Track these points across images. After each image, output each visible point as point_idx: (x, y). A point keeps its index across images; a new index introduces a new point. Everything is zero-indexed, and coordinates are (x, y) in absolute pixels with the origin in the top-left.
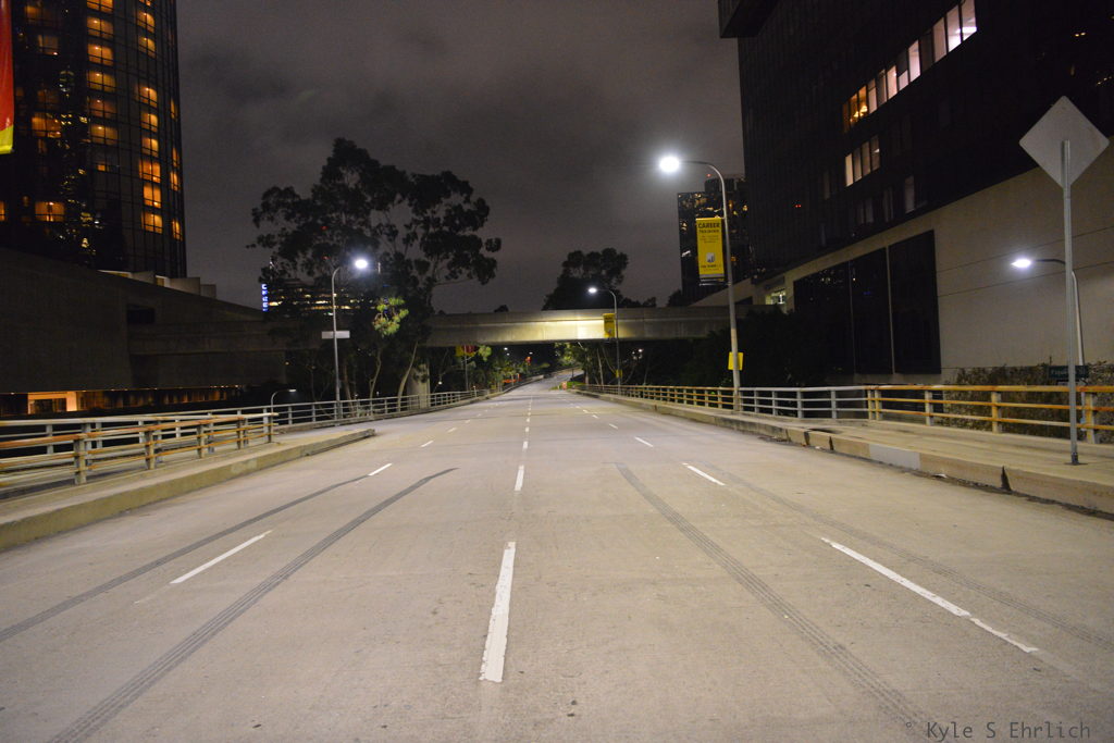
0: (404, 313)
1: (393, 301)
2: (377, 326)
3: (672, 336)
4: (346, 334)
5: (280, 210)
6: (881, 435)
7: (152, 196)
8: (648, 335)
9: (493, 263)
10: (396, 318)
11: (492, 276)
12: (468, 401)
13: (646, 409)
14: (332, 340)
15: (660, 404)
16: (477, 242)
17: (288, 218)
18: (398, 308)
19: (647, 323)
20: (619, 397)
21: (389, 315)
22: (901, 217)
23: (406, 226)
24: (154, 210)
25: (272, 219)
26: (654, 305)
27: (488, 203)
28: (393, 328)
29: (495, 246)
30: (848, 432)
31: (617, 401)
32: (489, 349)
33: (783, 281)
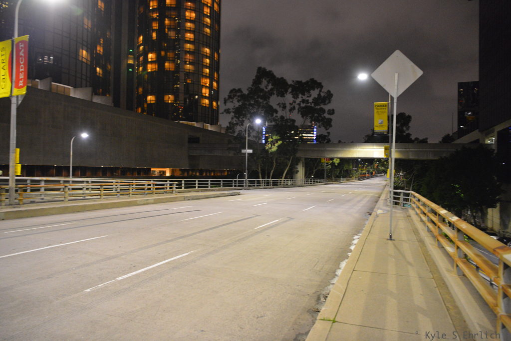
0: (280, 142)
1: (275, 137)
2: (267, 148)
3: (425, 158)
4: (251, 151)
5: (235, 98)
7: (206, 92)
8: (411, 157)
9: (330, 120)
10: (276, 145)
11: (331, 126)
12: (324, 183)
14: (245, 153)
16: (323, 111)
17: (238, 101)
18: (277, 141)
19: (411, 151)
21: (273, 143)
23: (290, 104)
24: (206, 97)
25: (232, 102)
26: (427, 142)
27: (332, 92)
28: (274, 149)
29: (332, 112)
32: (338, 160)
33: (493, 131)
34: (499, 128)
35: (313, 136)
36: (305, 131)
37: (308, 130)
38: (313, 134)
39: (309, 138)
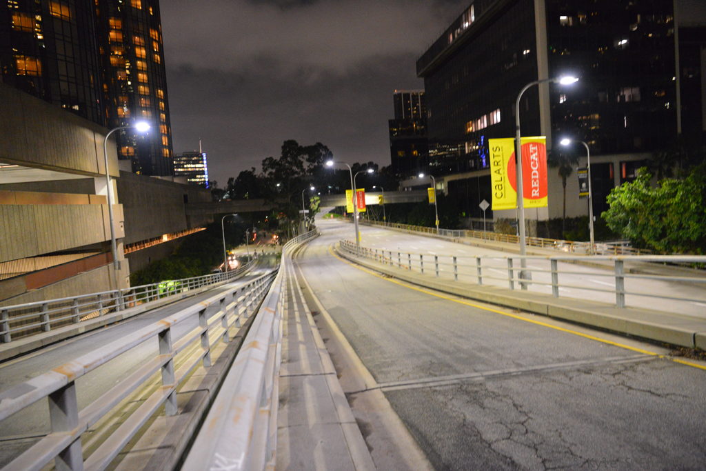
2: (312, 207)
3: (402, 202)
6: (467, 240)
10: (317, 204)
18: (317, 200)
20: (385, 227)
24: (165, 146)
28: (316, 207)
30: (462, 239)
33: (443, 180)
34: (448, 179)
35: (203, 167)
36: (192, 160)
37: (195, 158)
38: (203, 163)
39: (197, 169)
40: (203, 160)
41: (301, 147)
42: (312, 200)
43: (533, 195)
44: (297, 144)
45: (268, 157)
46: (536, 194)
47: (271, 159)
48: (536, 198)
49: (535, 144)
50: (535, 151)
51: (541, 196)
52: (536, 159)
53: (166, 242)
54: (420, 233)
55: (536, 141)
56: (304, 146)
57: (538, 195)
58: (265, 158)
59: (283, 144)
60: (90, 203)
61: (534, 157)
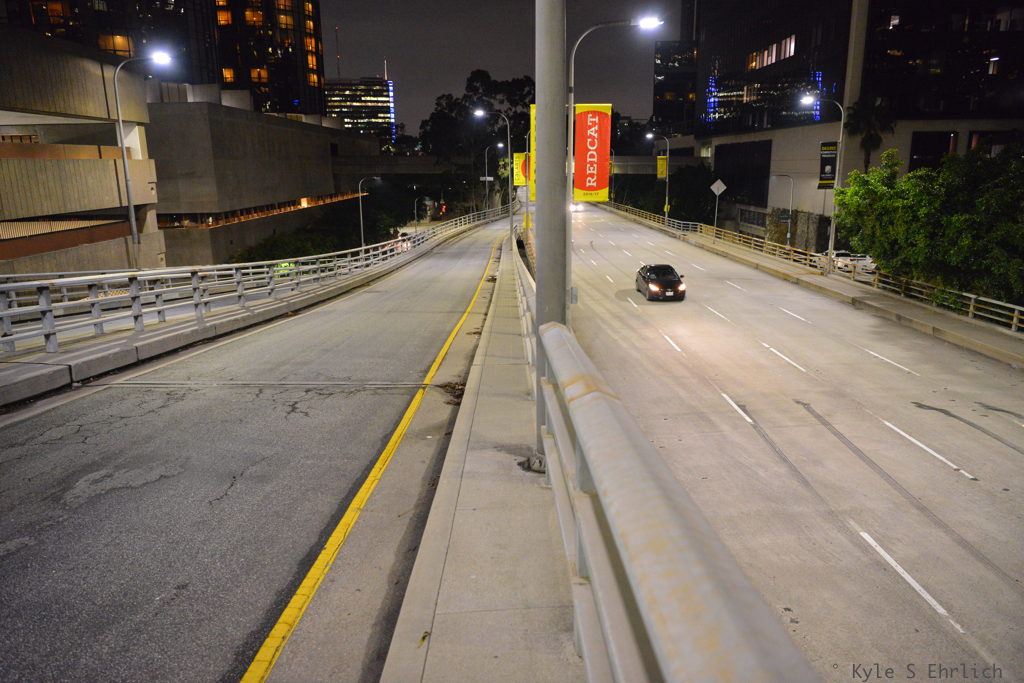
4: (492, 179)
7: (312, 61)
8: (629, 172)
13: (630, 220)
14: (486, 181)
15: (637, 217)
19: (629, 165)
20: (612, 209)
22: (761, 129)
24: (312, 71)
28: (506, 174)
30: (689, 236)
31: (611, 212)
33: (710, 143)
34: (717, 141)
35: (388, 102)
36: (373, 90)
37: (378, 87)
38: (388, 96)
39: (380, 104)
40: (388, 91)
41: (495, 81)
42: (501, 163)
43: (588, 184)
44: (489, 77)
45: (447, 94)
46: (591, 184)
47: (449, 97)
48: (591, 188)
49: (595, 113)
50: (594, 124)
51: (599, 187)
52: (596, 135)
53: (304, 209)
54: (647, 222)
55: (596, 109)
56: (499, 80)
57: (595, 184)
58: (439, 95)
59: (469, 76)
60: (101, 157)
61: (592, 132)
